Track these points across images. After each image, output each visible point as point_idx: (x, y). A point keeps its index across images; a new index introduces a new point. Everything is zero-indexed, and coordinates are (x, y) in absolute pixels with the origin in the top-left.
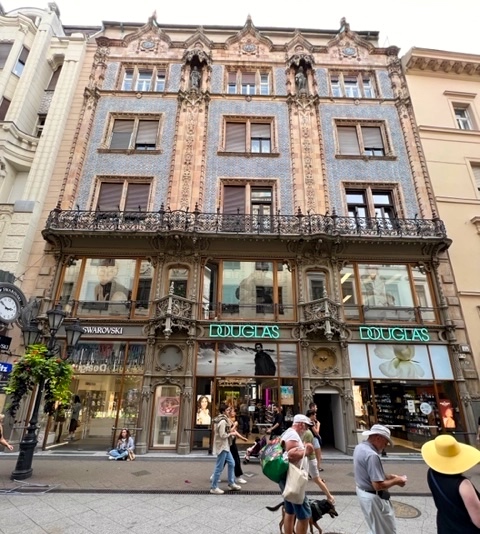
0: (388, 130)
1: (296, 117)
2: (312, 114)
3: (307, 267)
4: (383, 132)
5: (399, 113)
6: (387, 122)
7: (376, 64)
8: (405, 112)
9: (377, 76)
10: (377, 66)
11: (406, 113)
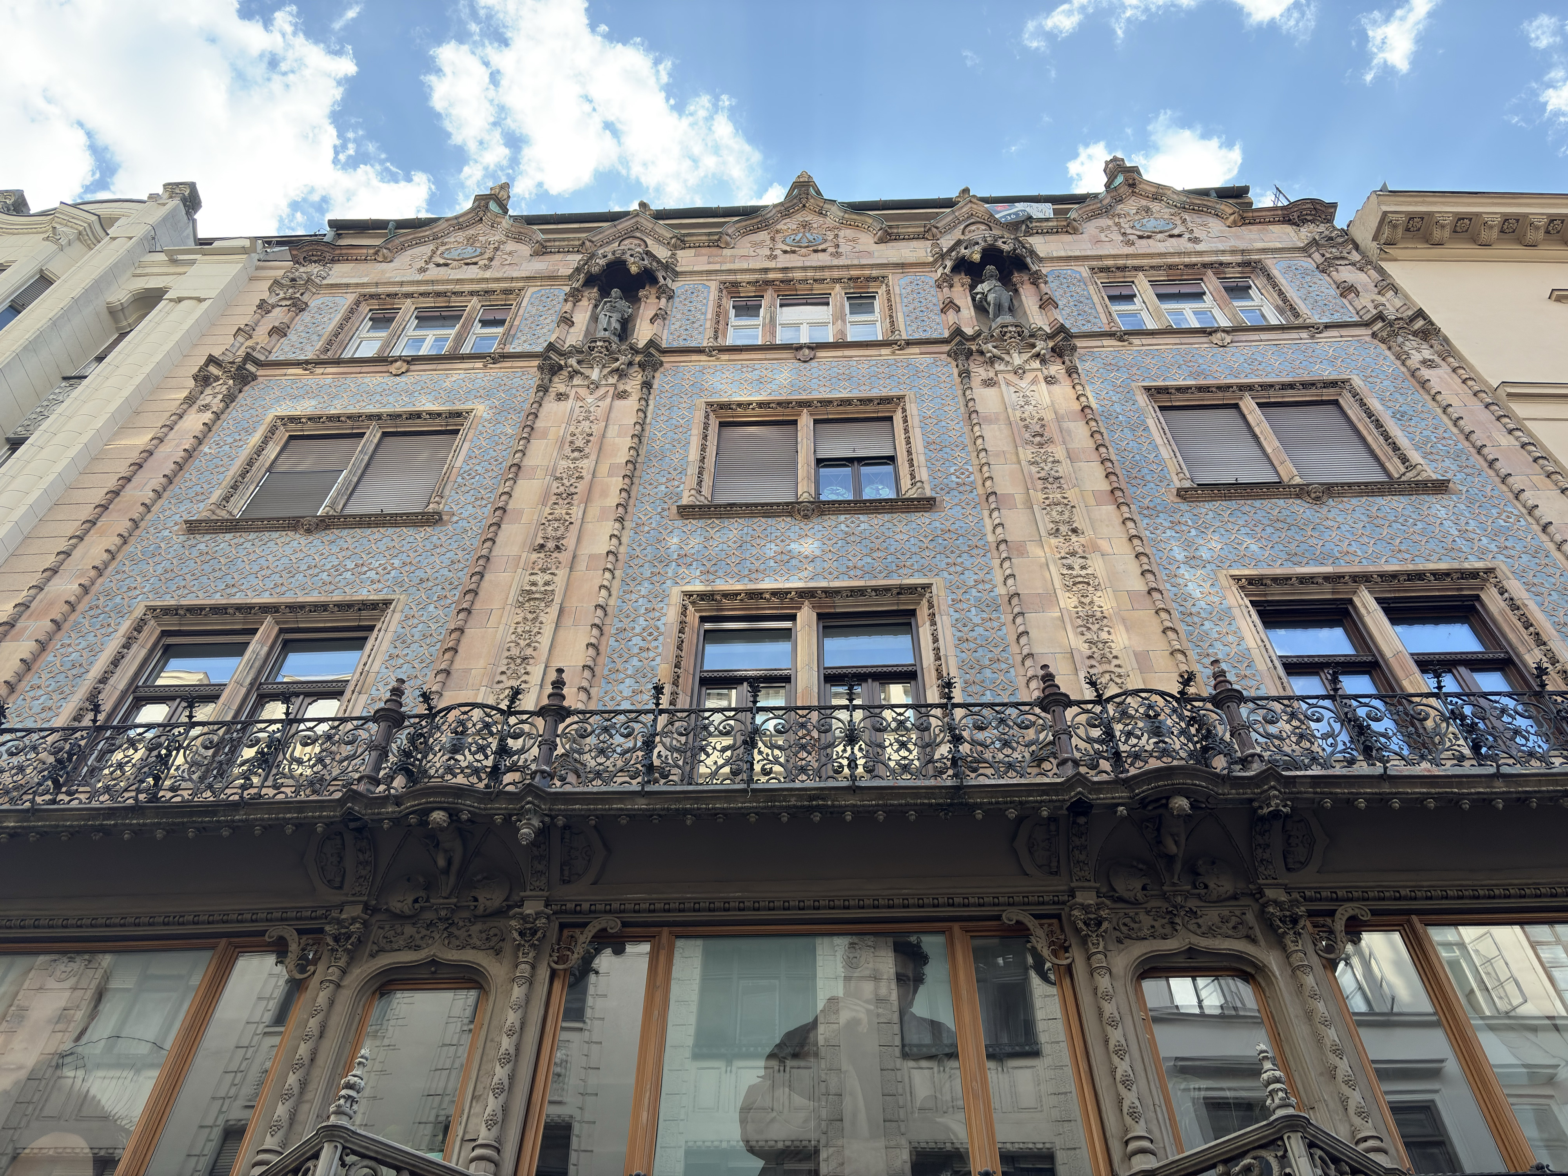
0: (1375, 404)
1: (991, 392)
2: (1050, 380)
3: (1139, 950)
4: (1354, 412)
5: (1402, 357)
6: (1357, 382)
7: (1260, 245)
8: (1419, 352)
9: (1275, 272)
10: (1264, 251)
11: (1427, 354)
